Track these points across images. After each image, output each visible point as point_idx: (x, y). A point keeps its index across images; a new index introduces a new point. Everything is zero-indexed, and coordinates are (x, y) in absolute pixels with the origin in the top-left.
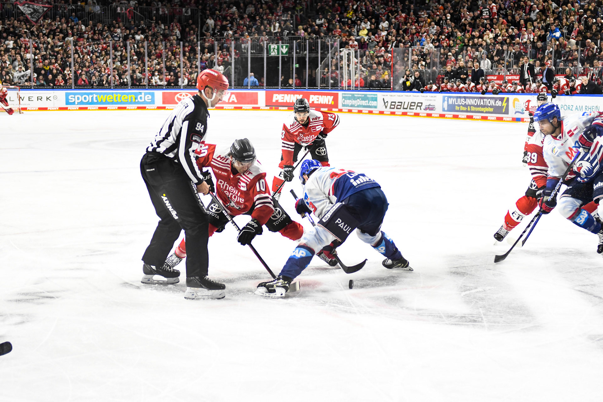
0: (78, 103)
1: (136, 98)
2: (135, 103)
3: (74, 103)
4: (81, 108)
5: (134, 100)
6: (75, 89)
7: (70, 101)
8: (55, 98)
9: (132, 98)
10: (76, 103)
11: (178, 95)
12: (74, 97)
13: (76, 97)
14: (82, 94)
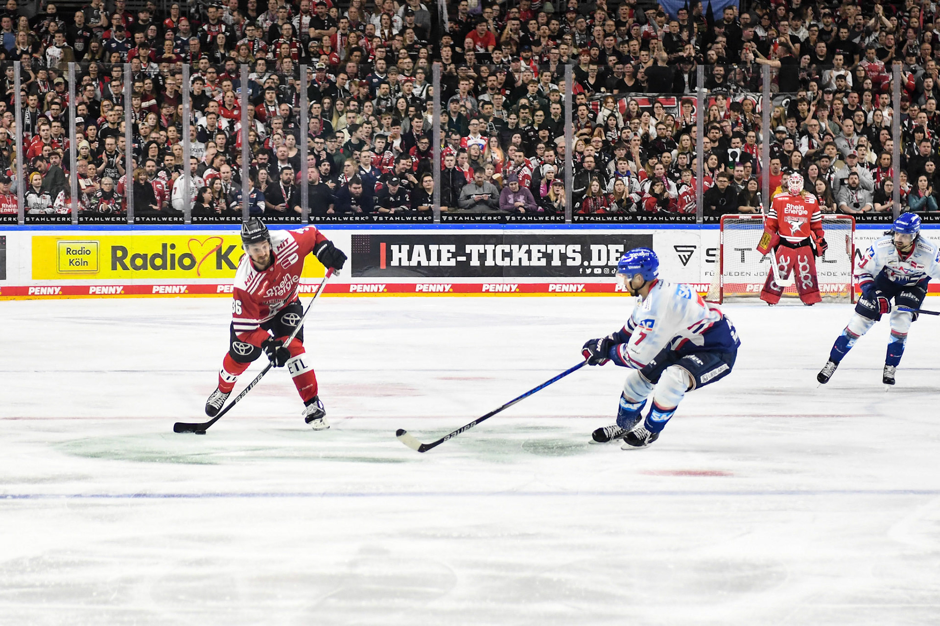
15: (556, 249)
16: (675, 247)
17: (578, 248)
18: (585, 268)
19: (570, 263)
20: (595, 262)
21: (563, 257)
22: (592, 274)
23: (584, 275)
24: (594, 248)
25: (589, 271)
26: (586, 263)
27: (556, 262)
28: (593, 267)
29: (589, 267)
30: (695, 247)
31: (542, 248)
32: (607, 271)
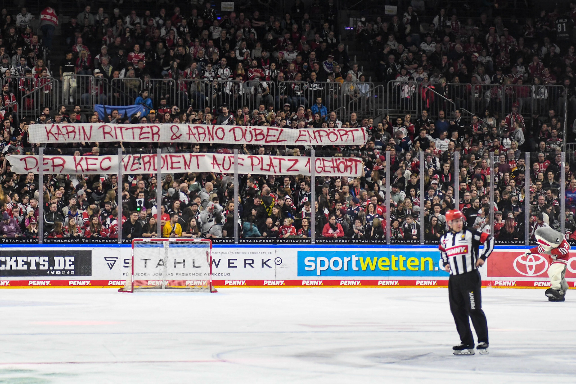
0: (323, 273)
1: (435, 264)
2: (434, 273)
3: (313, 273)
4: (326, 283)
5: (431, 268)
6: (317, 245)
7: (307, 268)
8: (279, 261)
9: (427, 263)
10: (318, 273)
11: (519, 259)
12: (315, 262)
13: (319, 260)
14: (329, 256)
15: (33, 260)
16: (105, 258)
17: (46, 258)
18: (50, 271)
19: (41, 268)
20: (56, 267)
21: (38, 264)
22: (55, 275)
23: (50, 275)
24: (56, 259)
25: (53, 273)
26: (51, 268)
27: (33, 267)
28: (56, 271)
29: (53, 270)
30: (117, 258)
31: (25, 259)
32: (64, 273)
